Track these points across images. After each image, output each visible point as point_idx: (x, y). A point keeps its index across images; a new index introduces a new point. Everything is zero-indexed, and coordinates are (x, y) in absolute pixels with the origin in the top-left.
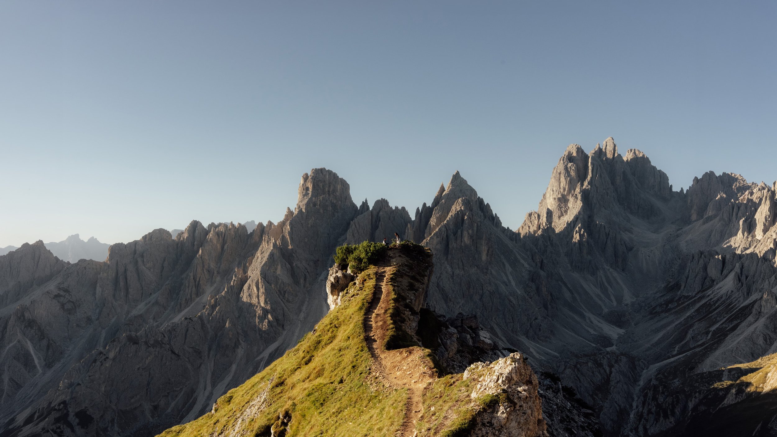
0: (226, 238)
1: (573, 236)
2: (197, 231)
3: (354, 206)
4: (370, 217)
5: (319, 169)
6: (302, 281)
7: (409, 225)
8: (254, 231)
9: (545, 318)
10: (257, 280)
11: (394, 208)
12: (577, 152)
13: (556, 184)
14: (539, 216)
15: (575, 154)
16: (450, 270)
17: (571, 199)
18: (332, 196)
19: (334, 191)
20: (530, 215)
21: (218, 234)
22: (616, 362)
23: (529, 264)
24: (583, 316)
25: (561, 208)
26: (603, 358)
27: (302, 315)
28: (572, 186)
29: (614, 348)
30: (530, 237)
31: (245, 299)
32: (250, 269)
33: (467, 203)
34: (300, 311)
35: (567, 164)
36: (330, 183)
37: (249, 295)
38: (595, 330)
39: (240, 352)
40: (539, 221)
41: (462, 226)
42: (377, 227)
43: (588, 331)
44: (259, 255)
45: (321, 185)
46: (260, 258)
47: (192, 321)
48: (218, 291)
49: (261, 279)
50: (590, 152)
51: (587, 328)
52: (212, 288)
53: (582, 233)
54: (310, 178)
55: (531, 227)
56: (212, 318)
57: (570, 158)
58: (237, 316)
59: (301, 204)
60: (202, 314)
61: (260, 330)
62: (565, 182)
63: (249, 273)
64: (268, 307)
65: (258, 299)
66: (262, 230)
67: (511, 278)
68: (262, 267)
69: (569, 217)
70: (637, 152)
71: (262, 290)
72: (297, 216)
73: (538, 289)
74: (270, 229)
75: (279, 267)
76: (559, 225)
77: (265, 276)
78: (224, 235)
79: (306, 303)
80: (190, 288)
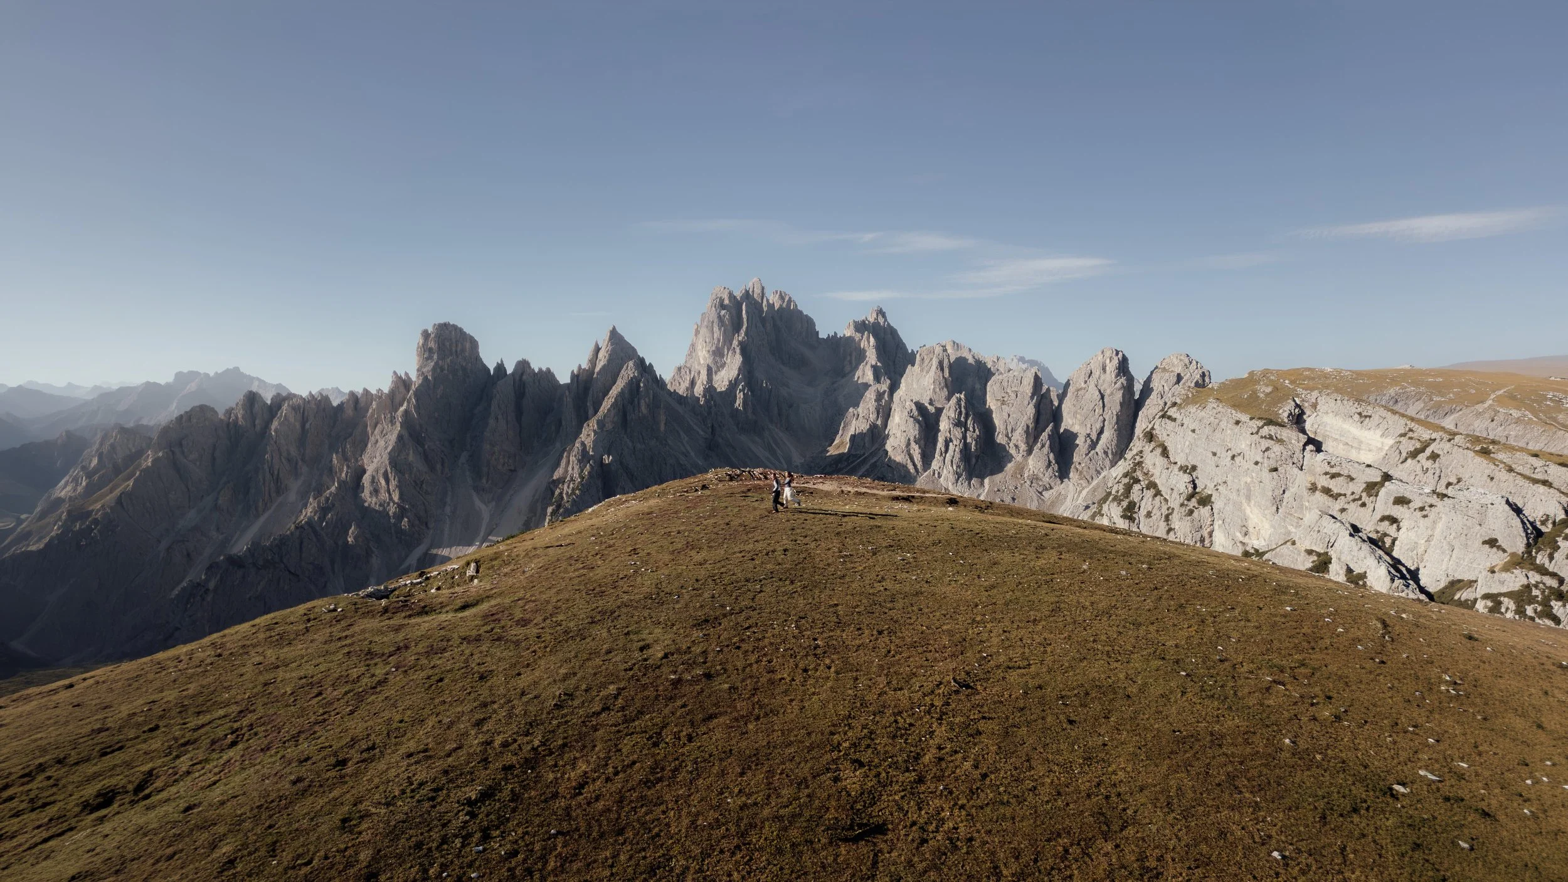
1: (737, 397)
2: (256, 407)
3: (486, 369)
4: (507, 384)
5: (443, 325)
7: (560, 392)
8: (343, 402)
10: (382, 469)
11: (536, 370)
12: (729, 297)
13: (710, 335)
15: (726, 300)
17: (729, 353)
18: (461, 357)
19: (462, 350)
21: (295, 409)
36: (457, 341)
37: (374, 491)
45: (447, 345)
49: (391, 469)
53: (745, 392)
54: (432, 335)
57: (722, 305)
59: (424, 371)
62: (719, 333)
63: (367, 461)
66: (357, 402)
68: (390, 455)
69: (730, 374)
70: (783, 294)
72: (419, 384)
74: (369, 397)
77: (397, 467)
78: (302, 410)
80: (267, 486)
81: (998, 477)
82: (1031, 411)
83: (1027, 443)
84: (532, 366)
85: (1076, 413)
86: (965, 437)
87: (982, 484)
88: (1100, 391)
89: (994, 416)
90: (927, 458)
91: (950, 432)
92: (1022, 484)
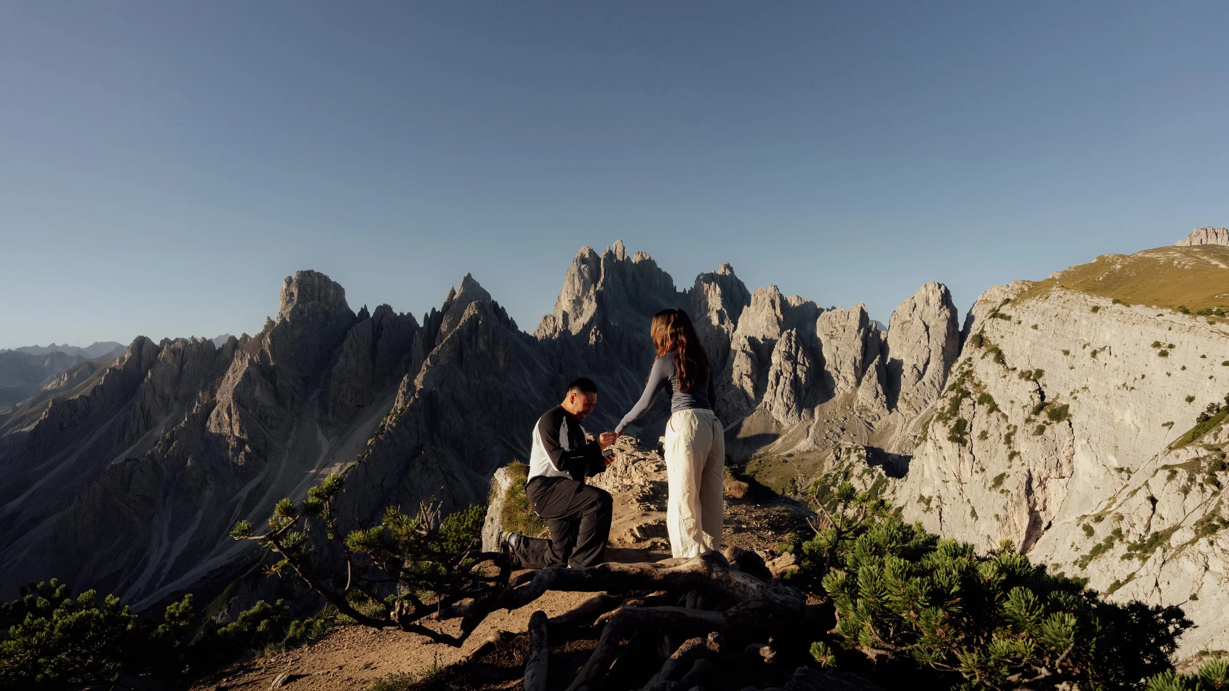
0: (185, 356)
1: (589, 338)
2: (144, 349)
3: (351, 313)
4: (370, 325)
5: (305, 272)
6: (288, 402)
7: (417, 333)
8: (223, 345)
10: (227, 404)
11: (398, 314)
12: (590, 254)
13: (570, 286)
14: (554, 319)
15: (587, 256)
17: (586, 302)
18: (323, 302)
20: (546, 318)
21: (175, 352)
25: (576, 310)
27: (290, 443)
28: (586, 289)
30: (548, 340)
31: (213, 430)
32: (219, 392)
33: (480, 307)
34: (288, 437)
36: (320, 287)
37: (219, 424)
39: (208, 494)
40: (555, 323)
41: (477, 331)
42: (379, 336)
44: (230, 374)
45: (309, 289)
46: (231, 379)
47: (138, 461)
48: (177, 421)
49: (234, 404)
50: (602, 255)
52: (168, 419)
53: (598, 334)
54: (294, 281)
55: (547, 330)
56: (168, 455)
57: (583, 260)
58: (202, 451)
59: (284, 312)
60: (152, 452)
61: (235, 465)
62: (579, 284)
63: (218, 396)
64: (245, 437)
65: (231, 428)
66: (234, 345)
67: (530, 384)
68: (235, 390)
69: (584, 319)
70: (644, 255)
71: (235, 417)
72: (279, 326)
74: (245, 343)
75: (258, 388)
76: (575, 327)
77: (240, 399)
78: (183, 353)
79: (295, 427)
81: (828, 406)
82: (858, 344)
83: (856, 375)
84: (394, 311)
85: (902, 345)
86: (795, 370)
87: (812, 415)
88: (924, 323)
89: (823, 350)
90: (760, 389)
91: (780, 365)
92: (851, 416)
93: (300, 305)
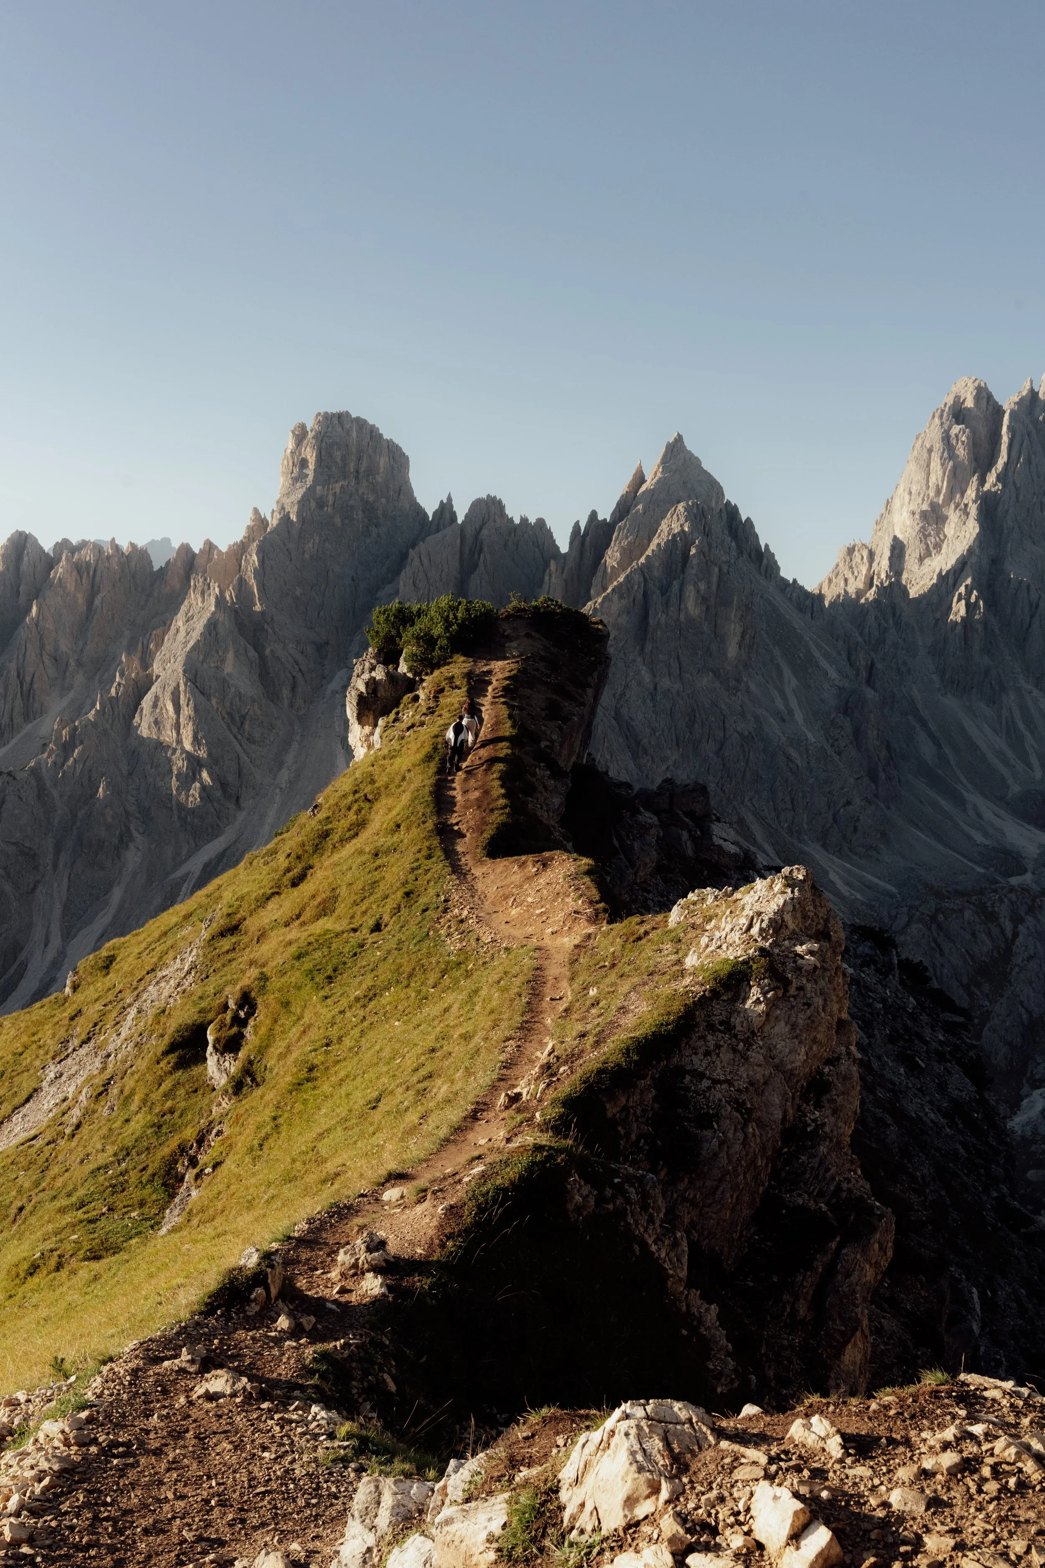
0: (98, 579)
1: (950, 608)
2: (26, 559)
3: (419, 512)
4: (458, 541)
5: (333, 415)
6: (286, 692)
7: (553, 565)
8: (168, 563)
9: (870, 802)
10: (174, 685)
11: (517, 521)
12: (977, 398)
13: (920, 476)
14: (871, 555)
15: (970, 403)
16: (647, 678)
17: (953, 516)
18: (365, 484)
19: (371, 471)
20: (851, 551)
22: (1031, 910)
23: (839, 672)
24: (960, 802)
25: (926, 537)
26: (1001, 900)
27: (284, 776)
28: (957, 484)
29: (1028, 877)
30: (848, 605)
31: (144, 731)
32: (158, 657)
33: (697, 515)
34: (281, 764)
35: (950, 428)
36: (361, 452)
37: (156, 722)
38: (986, 835)
39: (133, 858)
40: (870, 566)
41: (683, 572)
42: (475, 566)
43: (969, 837)
44: (180, 623)
45: (338, 454)
46: (182, 633)
47: (15, 779)
48: (79, 709)
49: (186, 685)
50: (1008, 400)
51: (966, 828)
52: (65, 702)
53: (973, 599)
54: (311, 435)
55: (851, 581)
56: (64, 773)
57: (958, 414)
58: (125, 772)
59: (287, 501)
60: (38, 763)
61: (181, 807)
62: (940, 473)
63: (156, 668)
64: (202, 753)
65: (178, 733)
67: (794, 703)
68: (189, 655)
71: (187, 711)
72: (275, 530)
73: (857, 733)
74: (209, 560)
75: (230, 656)
76: (920, 578)
77: (196, 676)
78: (95, 571)
79: (295, 746)
80: (9, 698)
84: (509, 512)
93: (319, 488)
